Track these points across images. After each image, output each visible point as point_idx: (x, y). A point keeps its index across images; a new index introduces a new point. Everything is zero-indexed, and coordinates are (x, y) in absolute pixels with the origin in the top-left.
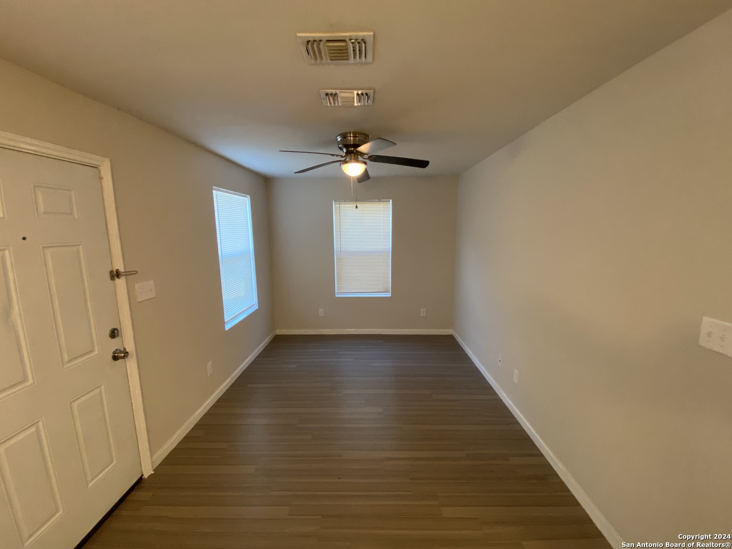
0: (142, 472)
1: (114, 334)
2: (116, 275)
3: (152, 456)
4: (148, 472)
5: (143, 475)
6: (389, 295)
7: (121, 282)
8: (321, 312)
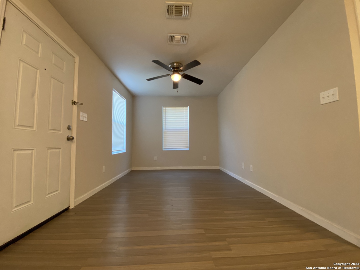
0: (69, 205)
1: (69, 128)
2: (74, 103)
3: (75, 198)
4: (72, 206)
5: (69, 207)
6: (188, 149)
7: (75, 107)
8: (155, 158)
